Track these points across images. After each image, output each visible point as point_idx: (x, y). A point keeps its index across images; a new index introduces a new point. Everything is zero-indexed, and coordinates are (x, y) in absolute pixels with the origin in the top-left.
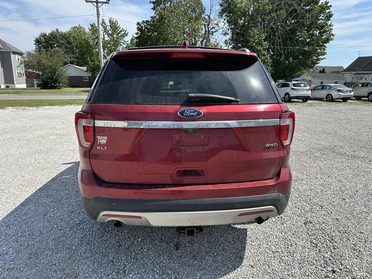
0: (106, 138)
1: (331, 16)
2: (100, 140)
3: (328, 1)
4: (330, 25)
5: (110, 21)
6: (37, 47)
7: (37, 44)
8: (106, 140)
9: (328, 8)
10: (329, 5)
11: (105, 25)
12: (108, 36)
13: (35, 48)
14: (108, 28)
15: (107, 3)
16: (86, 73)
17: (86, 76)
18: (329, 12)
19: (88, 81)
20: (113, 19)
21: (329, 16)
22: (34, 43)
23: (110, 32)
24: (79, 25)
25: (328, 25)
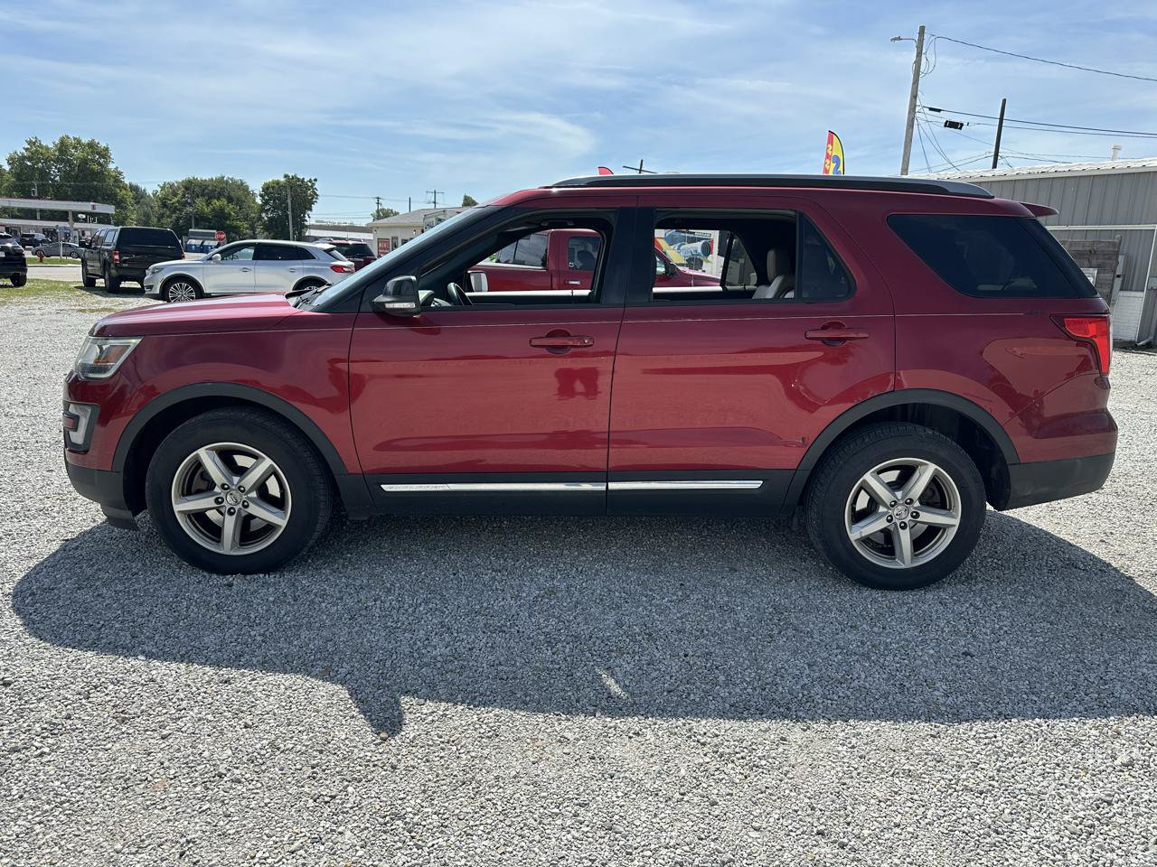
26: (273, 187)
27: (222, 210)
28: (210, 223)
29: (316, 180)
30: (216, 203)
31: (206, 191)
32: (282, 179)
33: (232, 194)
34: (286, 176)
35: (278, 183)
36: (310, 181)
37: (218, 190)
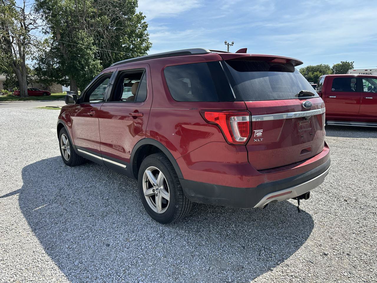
0: (262, 131)
1: (147, 26)
2: (256, 133)
3: (141, 12)
4: (147, 34)
8: (262, 133)
9: (143, 18)
10: (143, 15)
18: (144, 23)
21: (145, 27)
25: (145, 34)
26: (336, 66)
27: (317, 75)
28: (312, 80)
29: (353, 62)
30: (315, 73)
31: (313, 70)
32: (341, 63)
33: (322, 70)
34: (341, 62)
35: (338, 65)
36: (351, 63)
37: (317, 69)
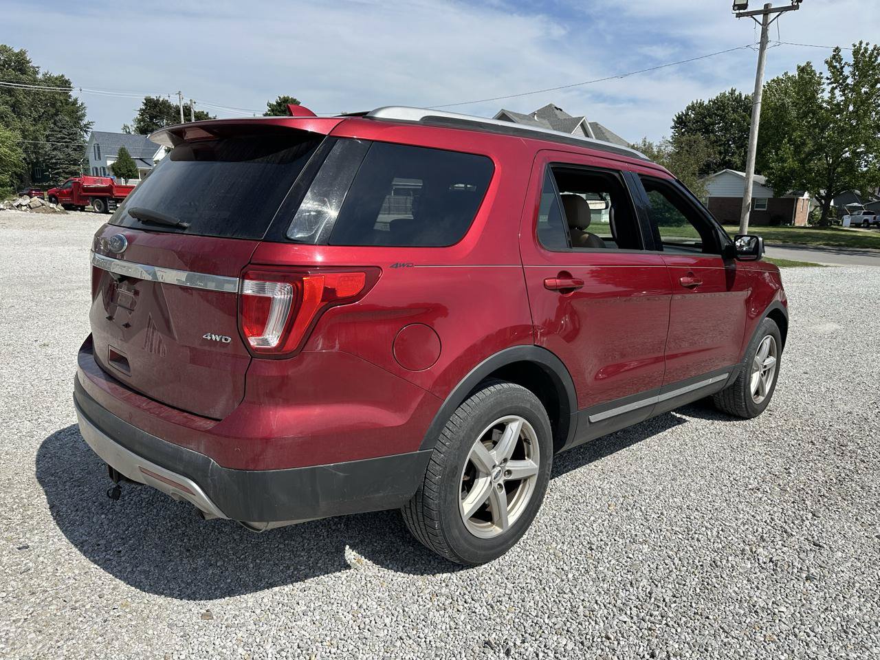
5: (856, 53)
6: (677, 134)
7: (677, 127)
11: (840, 63)
12: (841, 93)
13: (672, 134)
14: (847, 71)
15: (793, 8)
16: (764, 189)
17: (761, 199)
19: (765, 209)
20: (867, 44)
22: (673, 124)
23: (850, 81)
24: (786, 74)
